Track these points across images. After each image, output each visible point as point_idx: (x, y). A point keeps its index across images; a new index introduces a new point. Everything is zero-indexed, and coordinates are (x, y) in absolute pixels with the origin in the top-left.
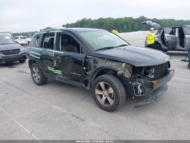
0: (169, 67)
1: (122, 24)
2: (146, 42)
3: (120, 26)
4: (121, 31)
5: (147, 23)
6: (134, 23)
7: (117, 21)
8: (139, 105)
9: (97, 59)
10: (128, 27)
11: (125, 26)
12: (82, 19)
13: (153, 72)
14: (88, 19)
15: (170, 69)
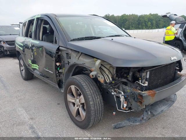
0: (181, 69)
1: (146, 21)
2: (164, 38)
3: (144, 23)
4: (144, 28)
5: (168, 16)
6: (159, 21)
7: (141, 18)
8: (121, 126)
9: (70, 52)
10: (152, 24)
11: (150, 23)
12: (105, 15)
13: (148, 77)
14: (111, 15)
15: (182, 72)
